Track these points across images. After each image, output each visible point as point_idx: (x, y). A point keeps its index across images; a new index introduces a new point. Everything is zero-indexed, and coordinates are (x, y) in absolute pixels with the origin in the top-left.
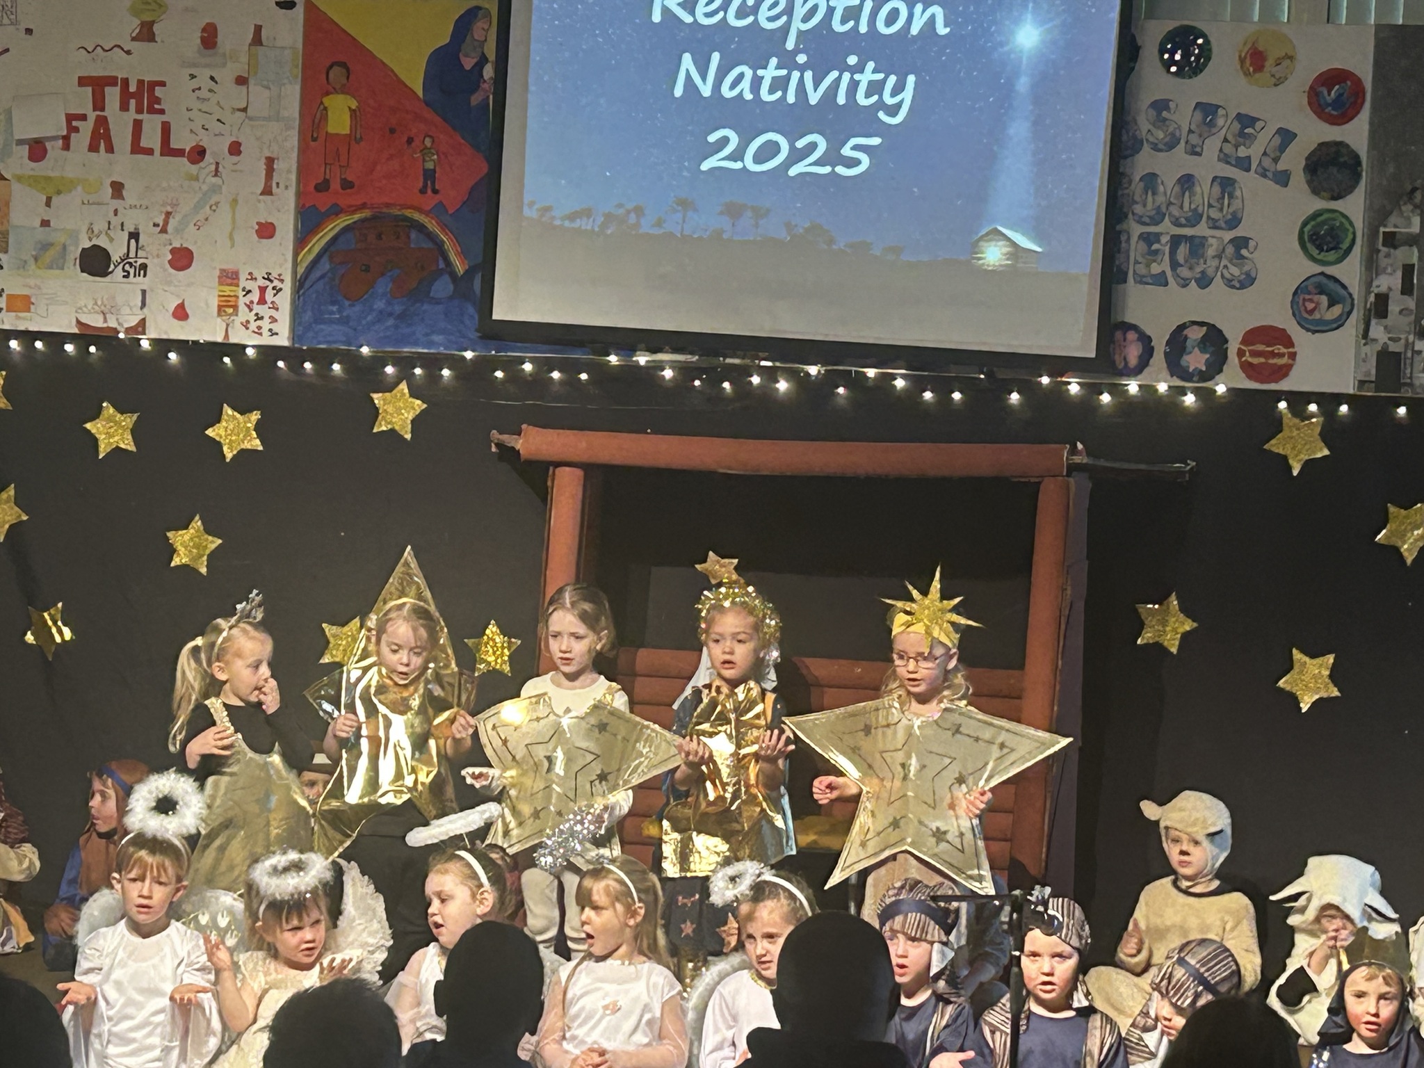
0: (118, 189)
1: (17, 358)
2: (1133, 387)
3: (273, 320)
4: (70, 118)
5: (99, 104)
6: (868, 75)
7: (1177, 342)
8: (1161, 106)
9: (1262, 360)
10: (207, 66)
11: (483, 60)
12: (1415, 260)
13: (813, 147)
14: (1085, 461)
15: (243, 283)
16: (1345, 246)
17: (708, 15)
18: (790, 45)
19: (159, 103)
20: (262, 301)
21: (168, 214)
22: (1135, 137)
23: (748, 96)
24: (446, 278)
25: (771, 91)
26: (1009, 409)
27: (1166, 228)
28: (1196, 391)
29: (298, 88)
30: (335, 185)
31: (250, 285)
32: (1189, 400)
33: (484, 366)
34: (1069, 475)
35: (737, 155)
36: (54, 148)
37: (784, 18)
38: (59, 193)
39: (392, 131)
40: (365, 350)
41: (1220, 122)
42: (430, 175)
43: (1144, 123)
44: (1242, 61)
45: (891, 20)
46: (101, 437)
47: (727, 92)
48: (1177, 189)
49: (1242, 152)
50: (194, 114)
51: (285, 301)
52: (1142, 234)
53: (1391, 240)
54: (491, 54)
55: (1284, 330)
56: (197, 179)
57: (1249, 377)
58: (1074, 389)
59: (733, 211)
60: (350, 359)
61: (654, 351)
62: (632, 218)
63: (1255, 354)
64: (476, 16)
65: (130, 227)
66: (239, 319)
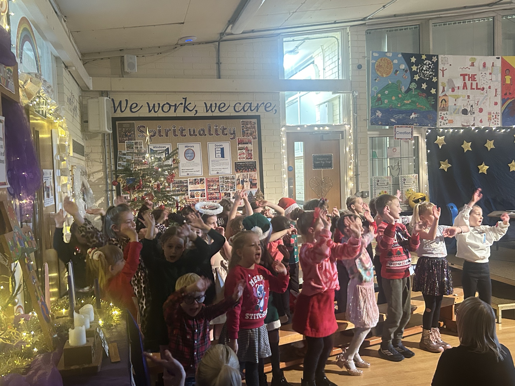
0: (469, 97)
1: (447, 133)
3: (498, 122)
5: (464, 80)
10: (484, 71)
15: (492, 114)
19: (475, 78)
20: (496, 118)
21: (478, 101)
29: (500, 75)
30: (508, 94)
31: (493, 115)
36: (456, 89)
38: (458, 98)
40: (513, 126)
46: (464, 148)
50: (482, 81)
51: (500, 117)
56: (483, 94)
65: (471, 105)
66: (492, 122)
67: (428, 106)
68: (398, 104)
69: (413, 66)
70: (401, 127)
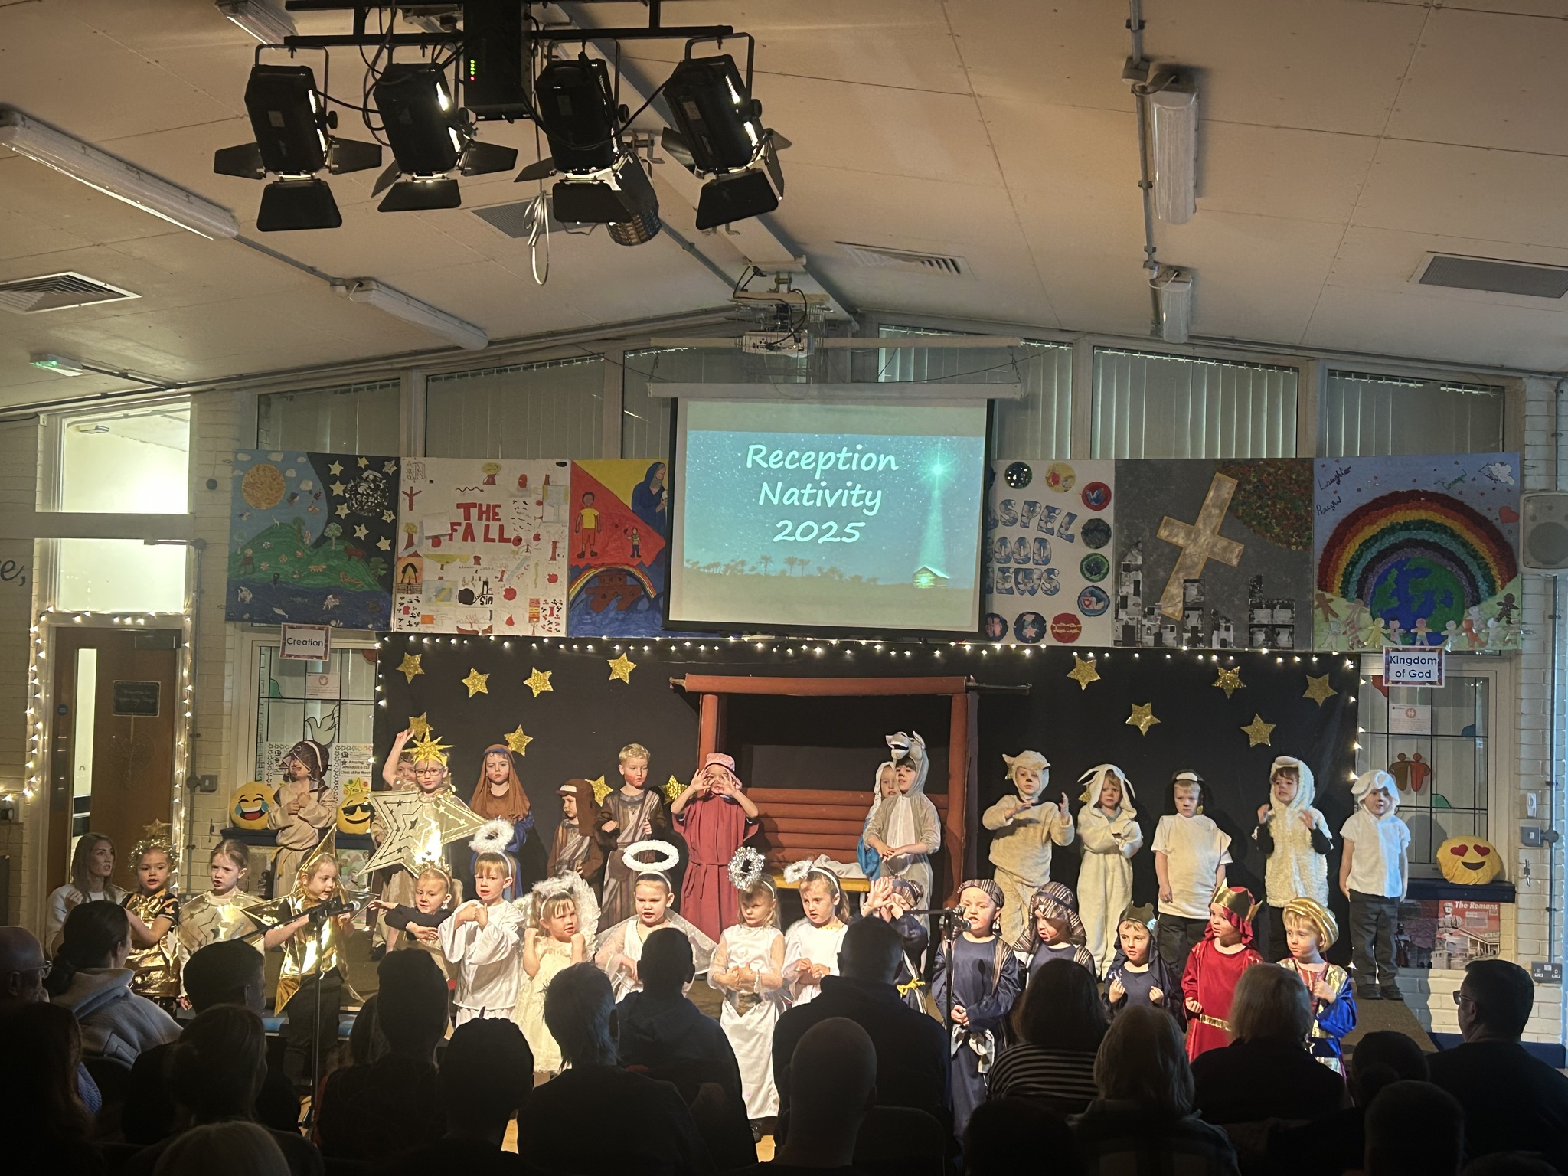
0: (477, 559)
1: (426, 646)
2: (998, 646)
3: (557, 624)
4: (453, 524)
5: (467, 517)
6: (856, 492)
7: (1020, 622)
8: (1007, 503)
9: (1064, 631)
10: (522, 496)
11: (662, 489)
12: (1140, 578)
13: (831, 527)
14: (975, 684)
15: (541, 606)
16: (1104, 572)
17: (775, 463)
18: (817, 477)
19: (497, 514)
21: (503, 572)
22: (994, 519)
23: (797, 503)
24: (645, 600)
25: (808, 501)
26: (935, 659)
27: (1013, 565)
28: (1032, 648)
29: (568, 507)
30: (588, 555)
31: (546, 606)
32: (1027, 652)
33: (667, 643)
34: (967, 692)
35: (792, 533)
36: (445, 540)
37: (814, 464)
38: (449, 562)
39: (617, 526)
40: (604, 638)
41: (1038, 510)
42: (636, 548)
43: (999, 513)
44: (1047, 479)
45: (868, 463)
46: (470, 687)
47: (786, 502)
48: (1017, 545)
49: (1050, 525)
50: (516, 521)
51: (563, 613)
52: (1001, 570)
53: (1127, 568)
54: (666, 486)
55: (1074, 616)
56: (518, 553)
57: (1058, 640)
58: (968, 648)
59: (791, 561)
60: (597, 642)
61: (752, 635)
62: (740, 567)
63: (1059, 628)
64: (657, 467)
65: (484, 579)
66: (539, 624)
67: (370, 579)
68: (294, 573)
69: (335, 483)
70: (300, 628)
